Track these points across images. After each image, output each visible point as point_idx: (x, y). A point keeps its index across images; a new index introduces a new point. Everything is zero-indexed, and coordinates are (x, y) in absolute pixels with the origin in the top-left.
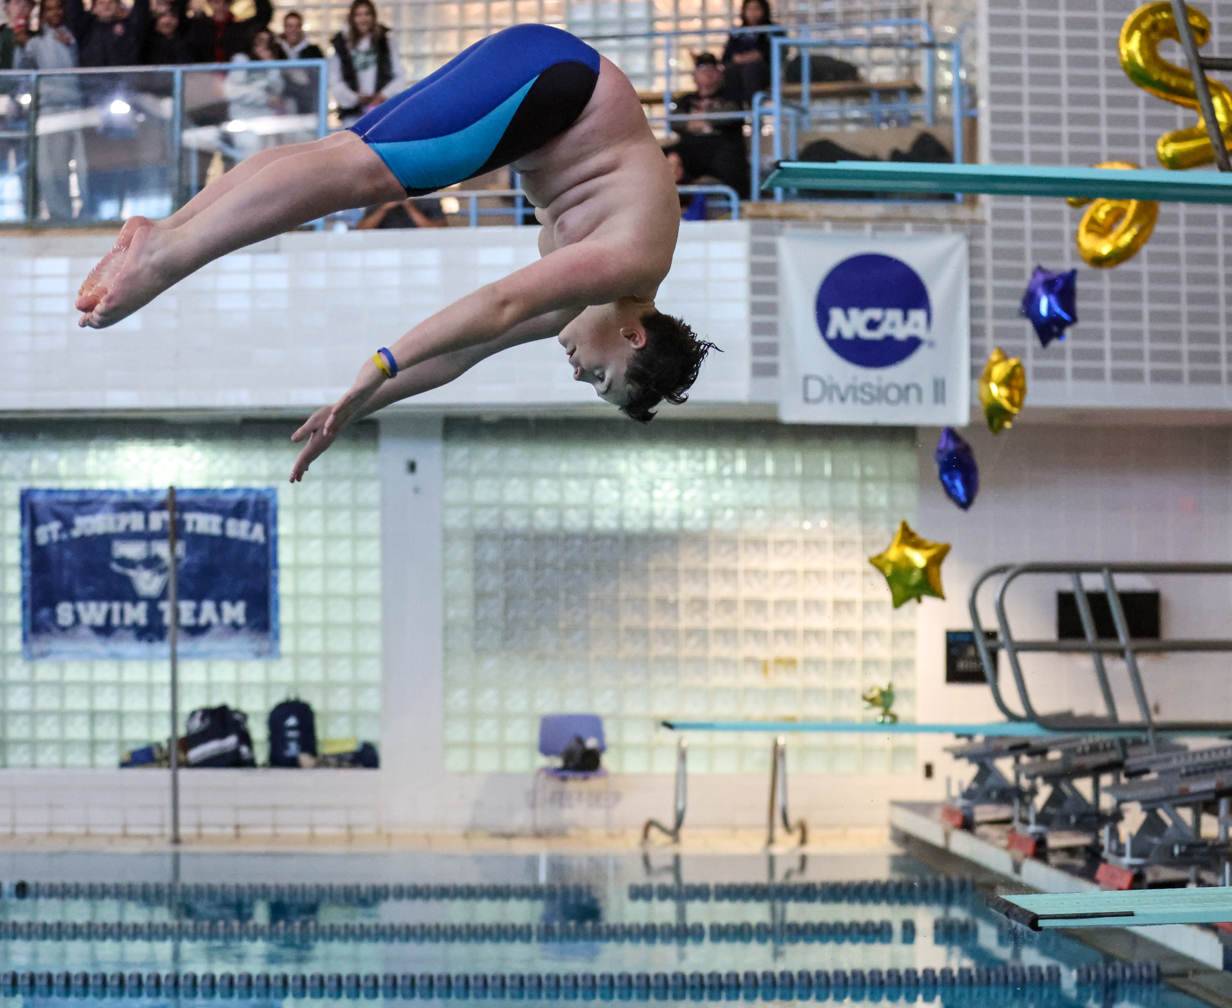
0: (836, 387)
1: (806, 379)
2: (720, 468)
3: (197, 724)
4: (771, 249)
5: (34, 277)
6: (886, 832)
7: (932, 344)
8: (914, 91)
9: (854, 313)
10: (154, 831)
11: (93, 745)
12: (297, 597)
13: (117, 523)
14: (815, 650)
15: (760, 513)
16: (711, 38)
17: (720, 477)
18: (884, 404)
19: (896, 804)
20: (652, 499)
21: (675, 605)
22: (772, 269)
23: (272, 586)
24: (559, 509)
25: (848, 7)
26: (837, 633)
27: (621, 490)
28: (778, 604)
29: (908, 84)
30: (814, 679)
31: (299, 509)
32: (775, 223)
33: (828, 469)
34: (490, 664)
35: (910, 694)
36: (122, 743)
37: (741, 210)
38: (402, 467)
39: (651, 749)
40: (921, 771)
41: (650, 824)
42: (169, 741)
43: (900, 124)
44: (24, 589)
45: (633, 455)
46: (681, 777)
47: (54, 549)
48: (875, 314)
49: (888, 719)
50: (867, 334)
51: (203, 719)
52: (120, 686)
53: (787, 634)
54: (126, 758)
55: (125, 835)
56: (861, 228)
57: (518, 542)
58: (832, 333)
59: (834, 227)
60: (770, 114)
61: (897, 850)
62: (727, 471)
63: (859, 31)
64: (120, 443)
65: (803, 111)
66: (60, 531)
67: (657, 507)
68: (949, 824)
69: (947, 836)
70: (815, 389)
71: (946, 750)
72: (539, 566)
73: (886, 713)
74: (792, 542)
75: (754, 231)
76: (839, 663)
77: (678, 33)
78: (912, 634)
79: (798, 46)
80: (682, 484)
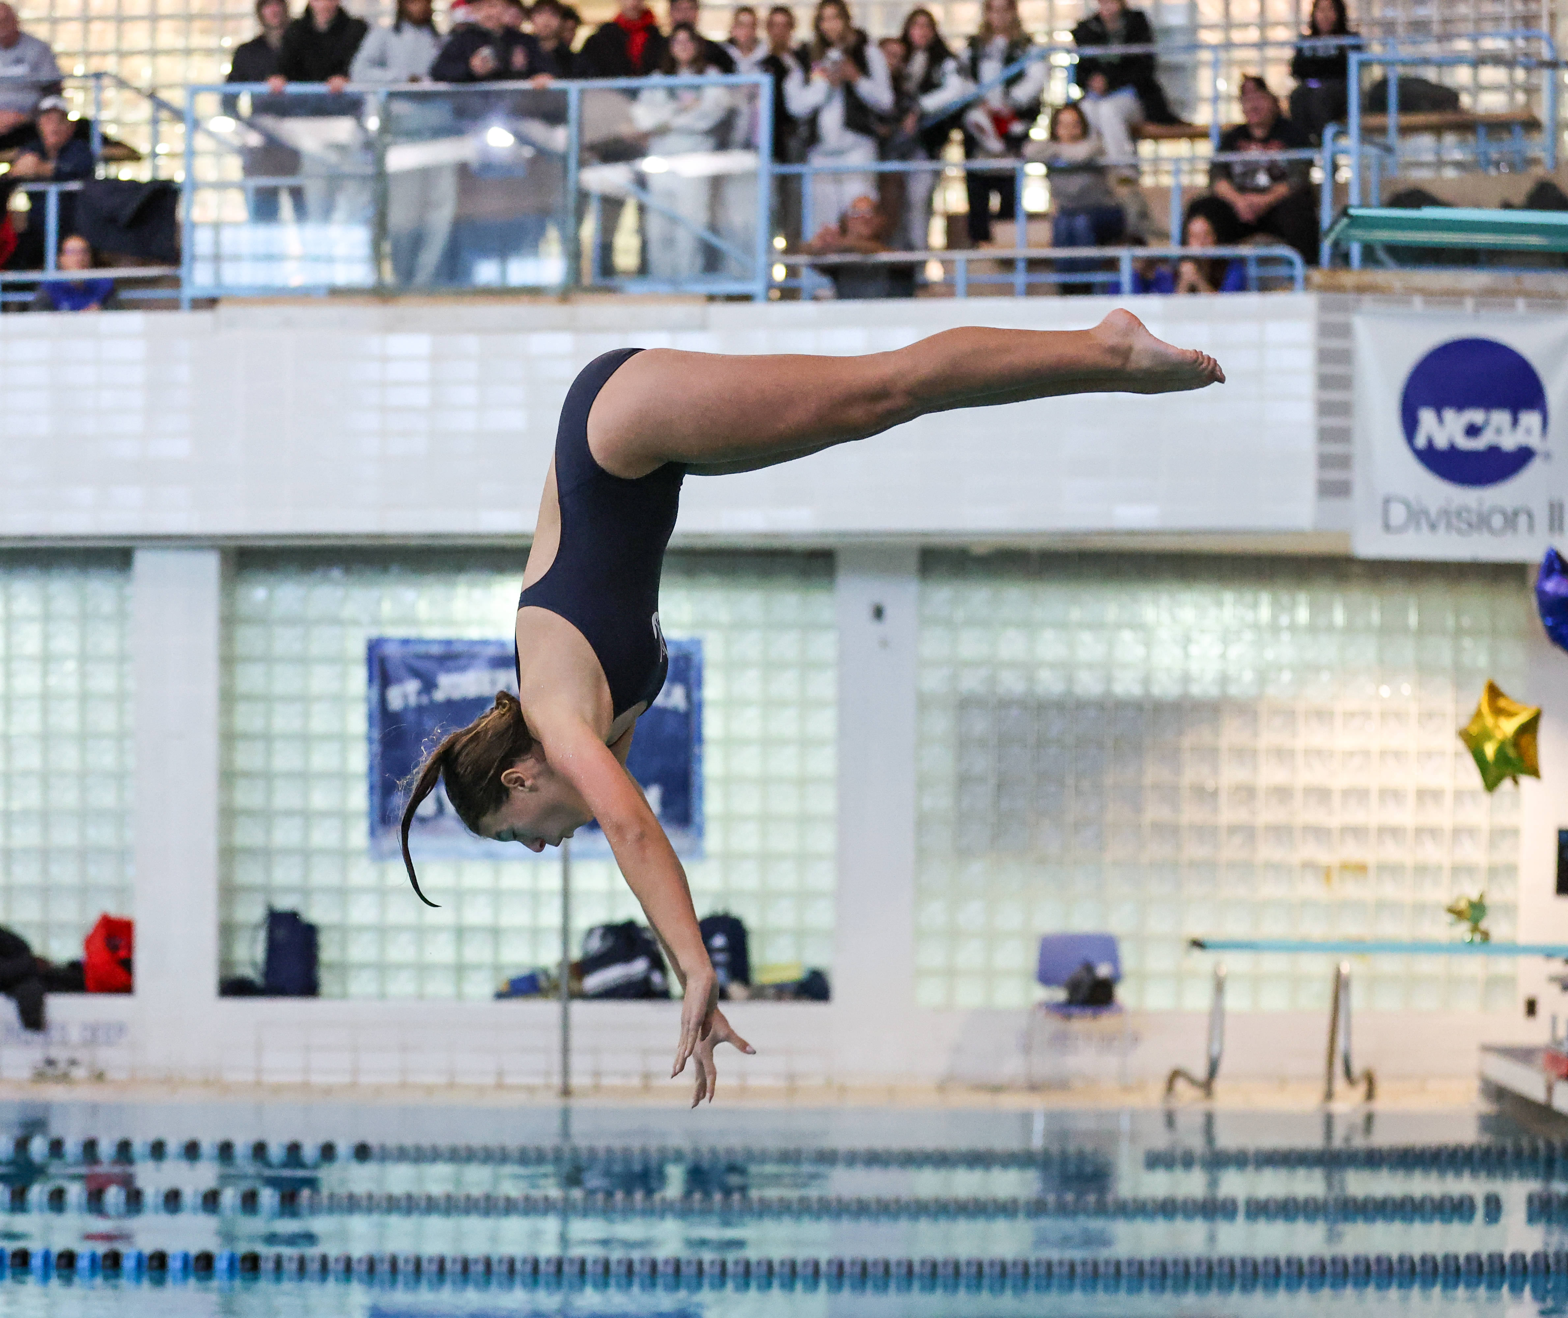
0: (1425, 513)
1: (1387, 501)
2: (1275, 617)
3: (596, 944)
4: (1345, 331)
5: (385, 359)
6: (1475, 1084)
7: (1548, 456)
8: (1532, 125)
9: (1449, 415)
10: (538, 1081)
11: (460, 970)
12: (727, 781)
13: (493, 683)
14: (1392, 852)
15: (1325, 677)
16: (1271, 52)
17: (1275, 628)
18: (1486, 536)
19: (1488, 1049)
20: (1187, 656)
21: (1215, 794)
22: (1345, 357)
23: (695, 767)
24: (1067, 668)
25: (1447, 13)
26: (1419, 831)
27: (1148, 644)
28: (1347, 793)
29: (1525, 117)
30: (1390, 890)
31: (733, 667)
32: (1351, 297)
33: (1413, 619)
34: (977, 868)
35: (1510, 910)
36: (497, 968)
37: (1307, 281)
38: (866, 613)
39: (1179, 978)
40: (1522, 1008)
41: (1175, 1075)
42: (560, 965)
43: (1512, 166)
44: (371, 768)
45: (1165, 599)
46: (1217, 1015)
47: (411, 718)
48: (1476, 416)
49: (1478, 938)
50: (1465, 443)
51: (604, 937)
52: (496, 895)
53: (1357, 832)
54: (503, 986)
55: (500, 1086)
56: (1460, 303)
57: (1014, 712)
58: (1421, 441)
59: (1427, 303)
60: (1344, 152)
61: (1486, 1107)
62: (1284, 620)
63: (1463, 45)
64: (499, 578)
65: (1388, 150)
66: (420, 693)
67: (1194, 667)
68: (1553, 1075)
69: (1550, 1089)
70: (1398, 513)
71: (1553, 979)
72: (1042, 743)
73: (1475, 929)
74: (1366, 715)
75: (1324, 307)
76: (1422, 870)
77: (1228, 45)
78: (1515, 832)
79: (1383, 63)
80: (1226, 638)
